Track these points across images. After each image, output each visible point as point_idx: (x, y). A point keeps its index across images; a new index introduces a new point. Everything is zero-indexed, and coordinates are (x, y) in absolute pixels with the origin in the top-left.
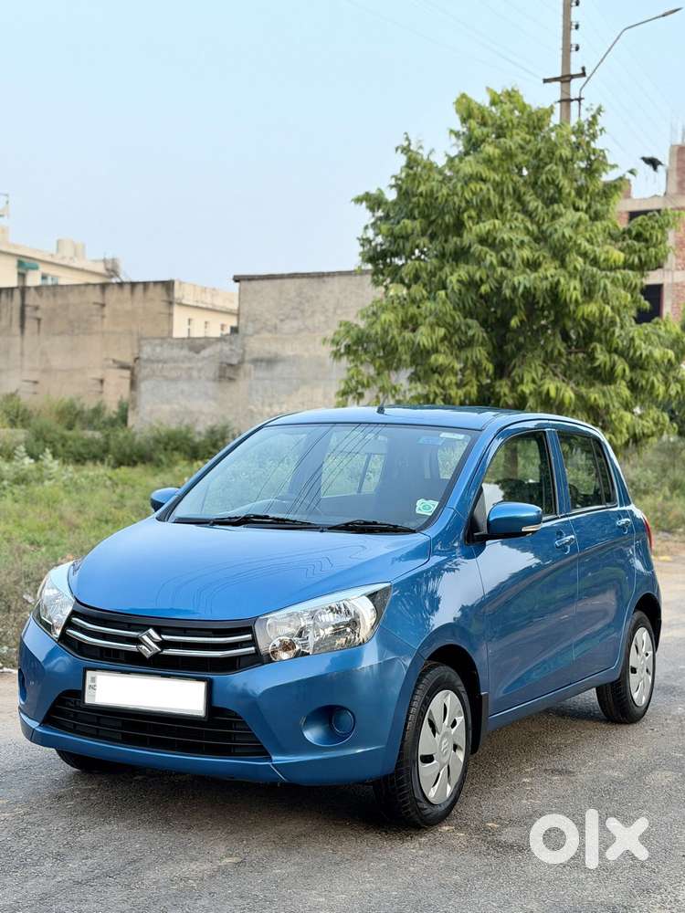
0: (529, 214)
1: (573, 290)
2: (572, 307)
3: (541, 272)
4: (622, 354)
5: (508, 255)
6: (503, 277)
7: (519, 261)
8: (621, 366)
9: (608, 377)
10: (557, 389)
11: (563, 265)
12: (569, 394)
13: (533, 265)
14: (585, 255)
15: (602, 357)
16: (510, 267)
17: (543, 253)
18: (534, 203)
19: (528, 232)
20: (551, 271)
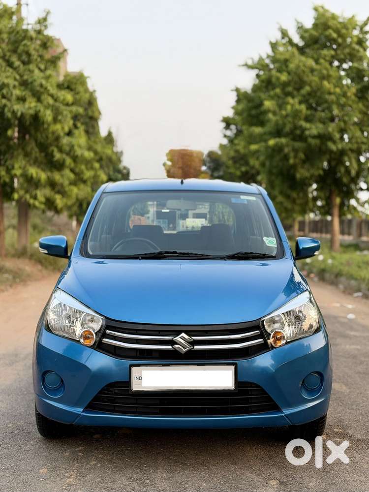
0: (15, 69)
1: (48, 115)
2: (46, 126)
3: (27, 105)
4: (68, 154)
5: (7, 93)
6: (5, 106)
7: (14, 97)
8: (68, 161)
9: (59, 166)
10: (37, 173)
11: (39, 100)
12: (43, 176)
13: (22, 100)
14: (52, 96)
15: (58, 156)
16: (9, 100)
17: (27, 93)
18: (17, 63)
19: (15, 79)
20: (33, 104)
